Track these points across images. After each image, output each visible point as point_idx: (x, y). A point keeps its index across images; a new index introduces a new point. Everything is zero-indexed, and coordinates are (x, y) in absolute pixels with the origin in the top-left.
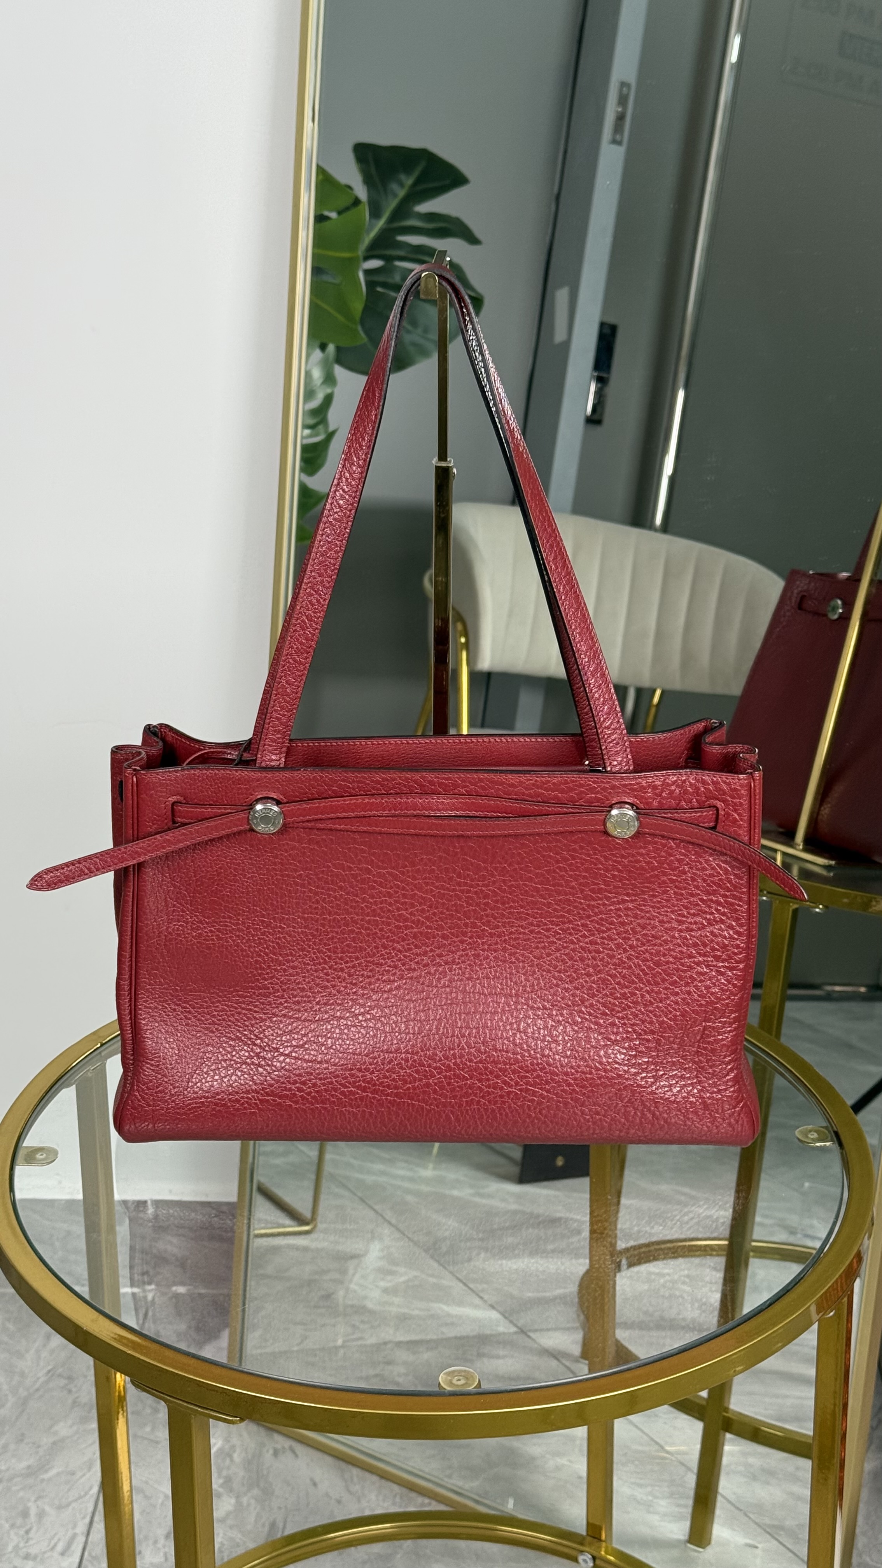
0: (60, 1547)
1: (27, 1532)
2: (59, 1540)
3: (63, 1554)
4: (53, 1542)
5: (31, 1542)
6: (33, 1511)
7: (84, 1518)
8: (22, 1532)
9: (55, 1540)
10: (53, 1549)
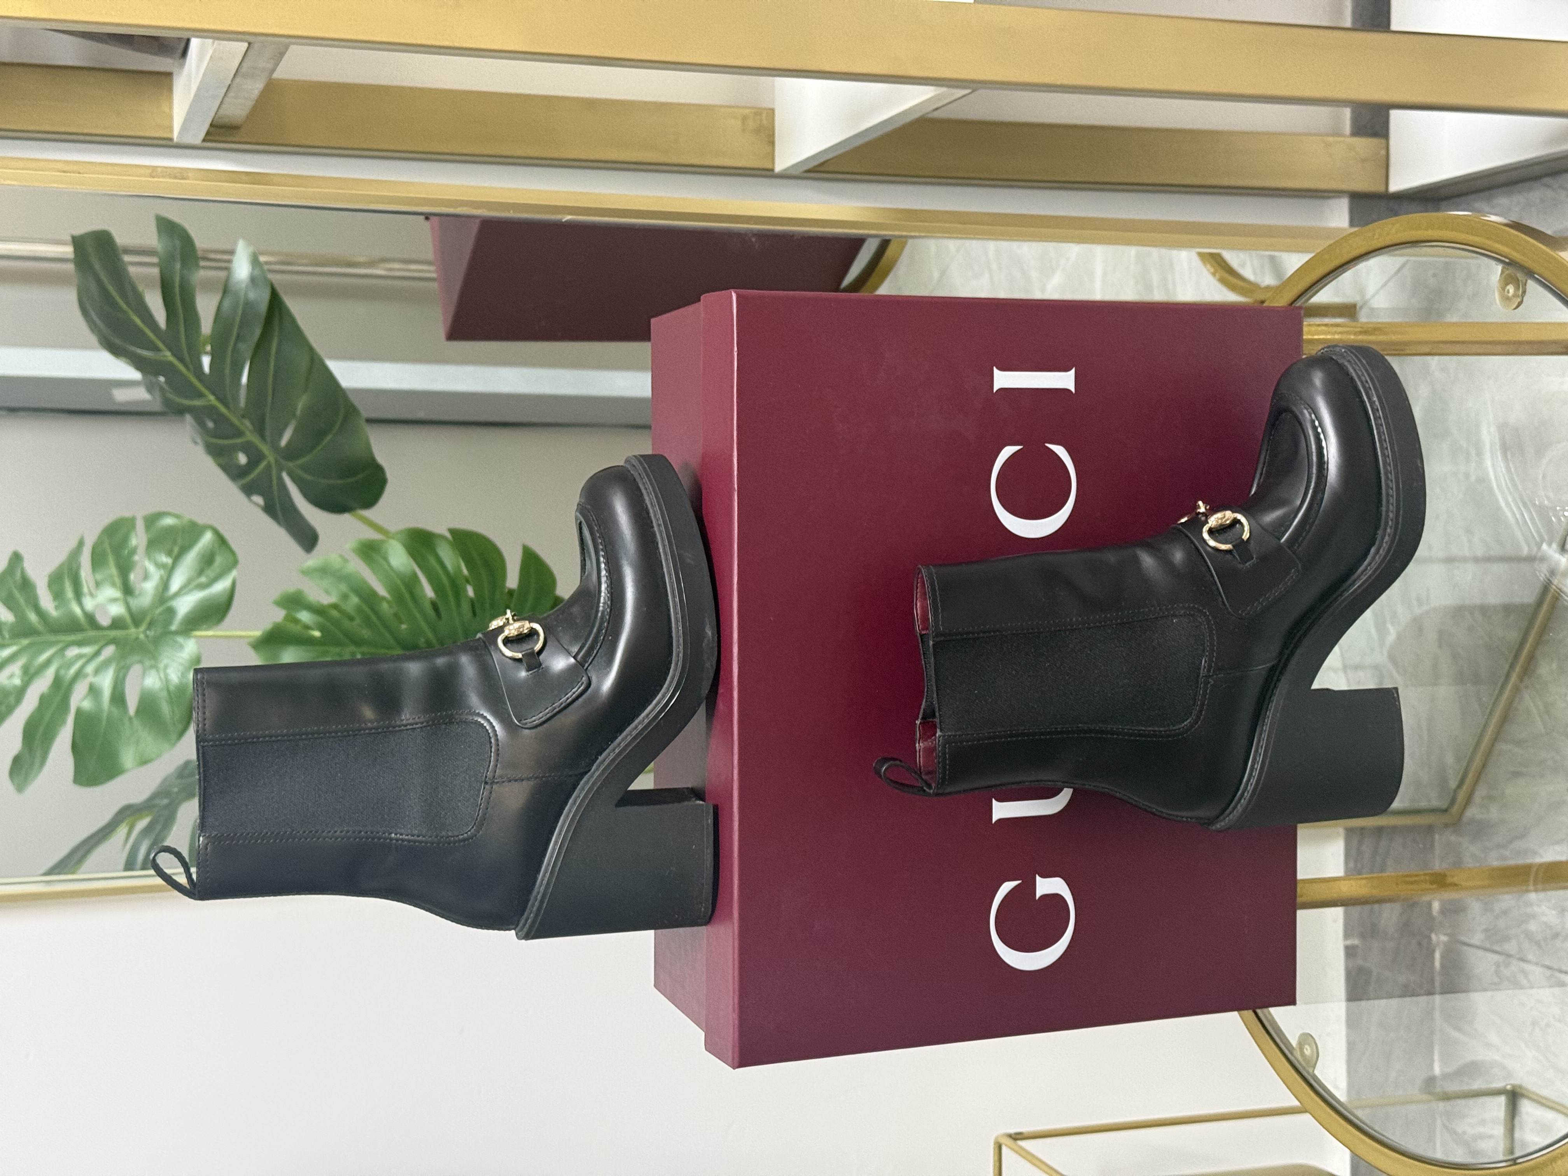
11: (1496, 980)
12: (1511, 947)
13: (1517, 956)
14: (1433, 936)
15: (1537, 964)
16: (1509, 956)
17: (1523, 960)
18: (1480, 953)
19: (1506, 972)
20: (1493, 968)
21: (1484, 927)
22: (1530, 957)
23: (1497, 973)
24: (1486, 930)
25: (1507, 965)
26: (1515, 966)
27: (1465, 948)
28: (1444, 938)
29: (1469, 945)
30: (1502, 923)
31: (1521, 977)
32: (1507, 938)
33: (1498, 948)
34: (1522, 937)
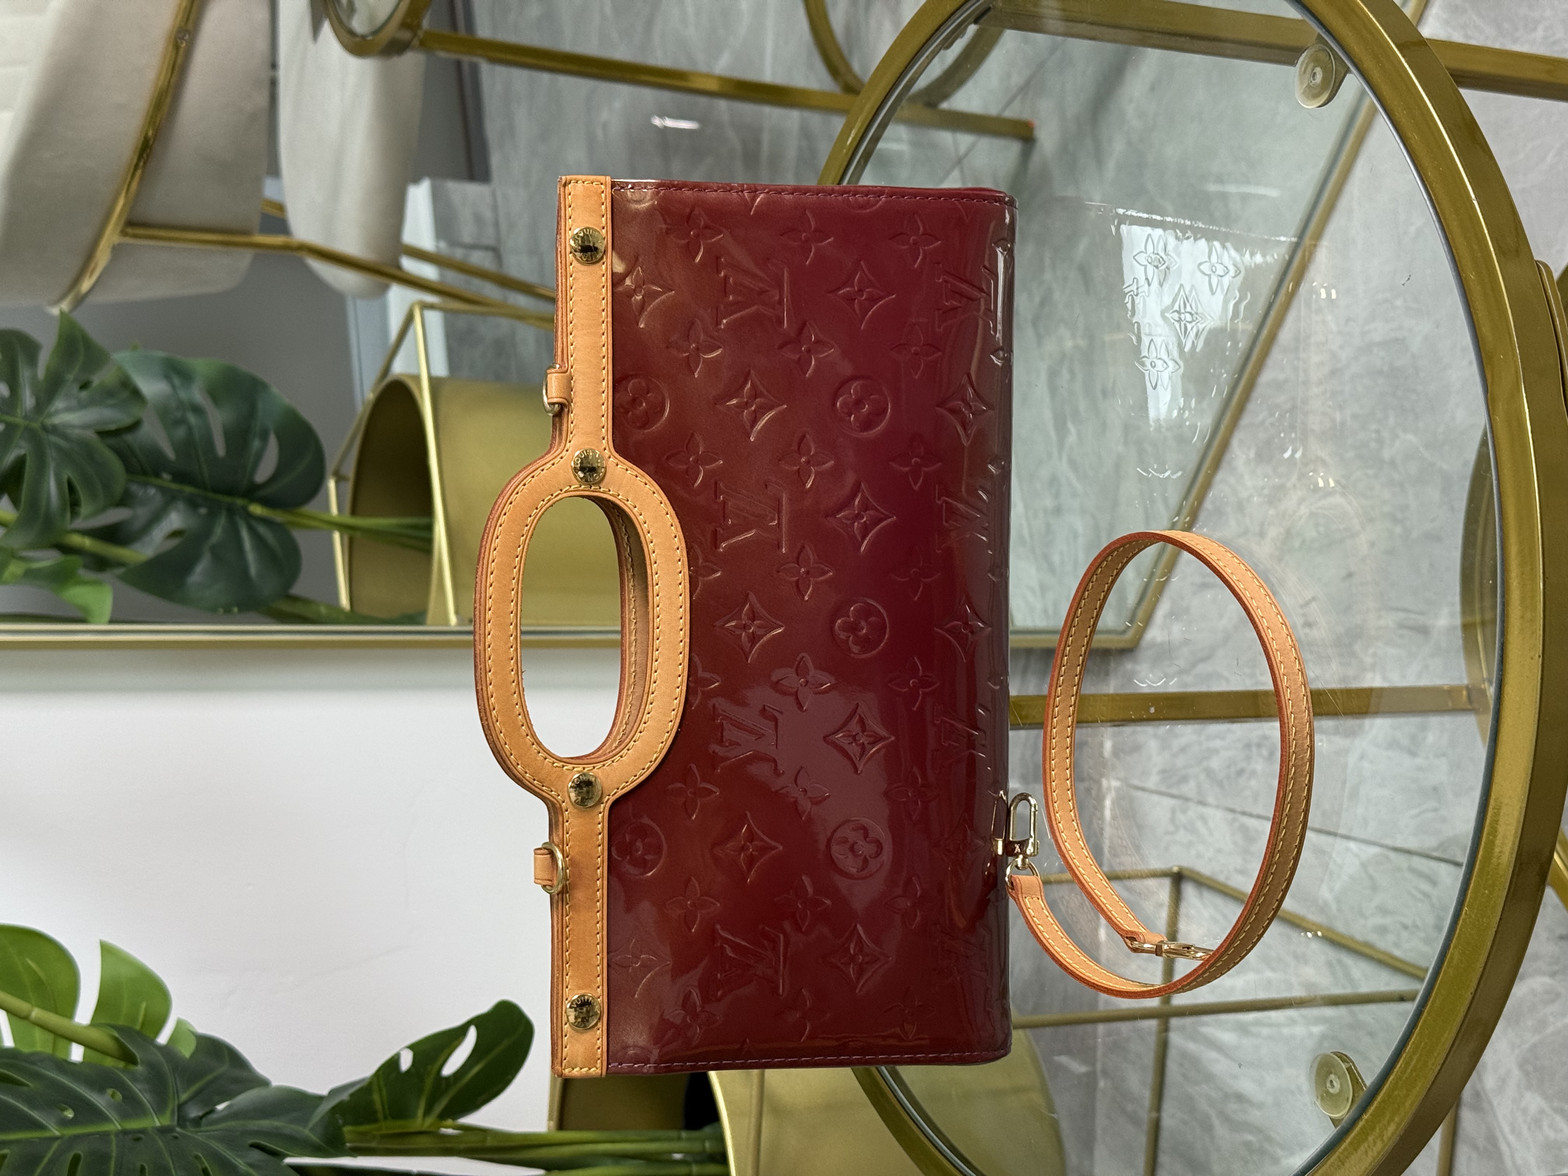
0: (1425, 887)
1: (1405, 927)
2: (1416, 888)
3: (1434, 883)
4: (1420, 896)
5: (1419, 923)
6: (1379, 920)
7: (1387, 858)
8: (1405, 934)
9: (1415, 893)
10: (1427, 895)
12: (1190, 789)
13: (1195, 800)
14: (1104, 782)
15: (1218, 807)
16: (1187, 799)
17: (1202, 803)
18: (1156, 798)
19: (1181, 818)
20: (1169, 815)
21: (1160, 767)
22: (1211, 800)
23: (1173, 820)
24: (1163, 772)
25: (1184, 811)
26: (1194, 810)
27: (1139, 794)
28: (1115, 784)
29: (1143, 789)
30: (1180, 762)
31: (1199, 825)
32: (1184, 779)
33: (1174, 791)
34: (1202, 777)
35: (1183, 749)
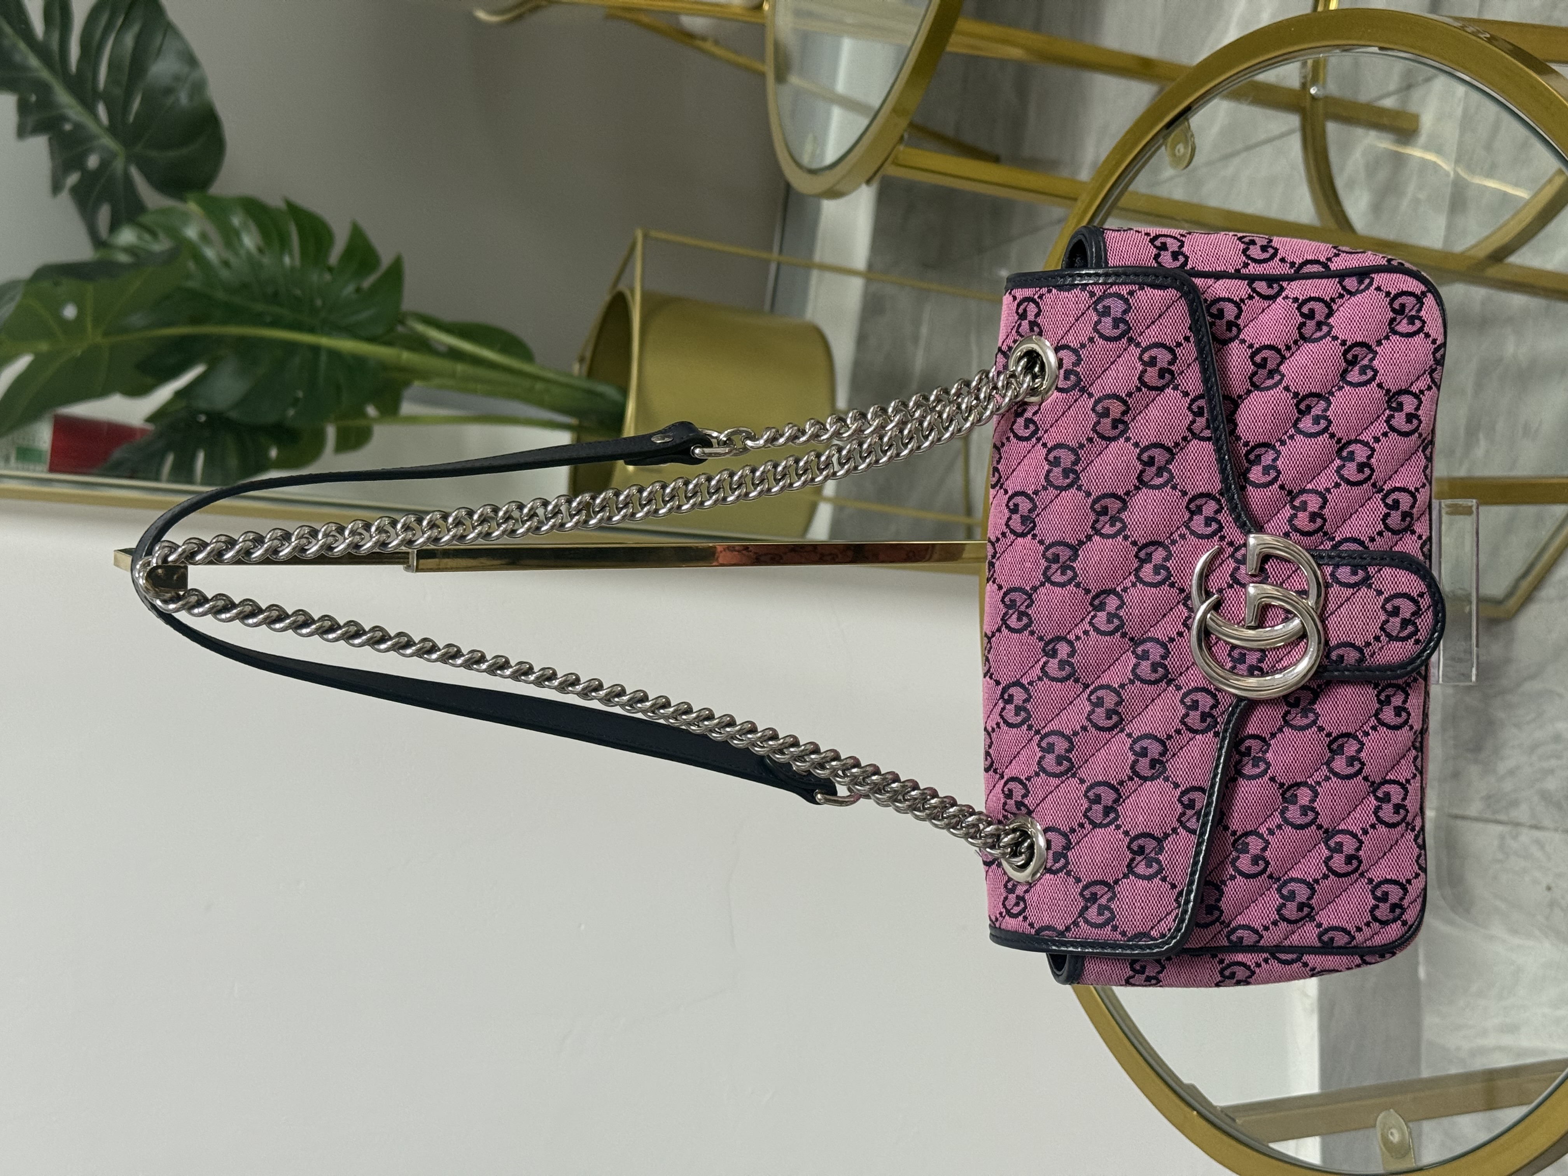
11: (1500, 856)
12: (1522, 813)
13: (1528, 824)
15: (1556, 830)
16: (1517, 824)
17: (1536, 827)
18: (1479, 826)
19: (1514, 845)
20: (1496, 843)
21: (1484, 794)
22: (1547, 822)
23: (1502, 847)
24: (1488, 797)
25: (1515, 837)
26: (1526, 836)
27: (1460, 823)
29: (1464, 818)
30: (1508, 785)
31: (1535, 850)
32: (1515, 803)
33: (1502, 817)
34: (1536, 799)
35: (1512, 772)
